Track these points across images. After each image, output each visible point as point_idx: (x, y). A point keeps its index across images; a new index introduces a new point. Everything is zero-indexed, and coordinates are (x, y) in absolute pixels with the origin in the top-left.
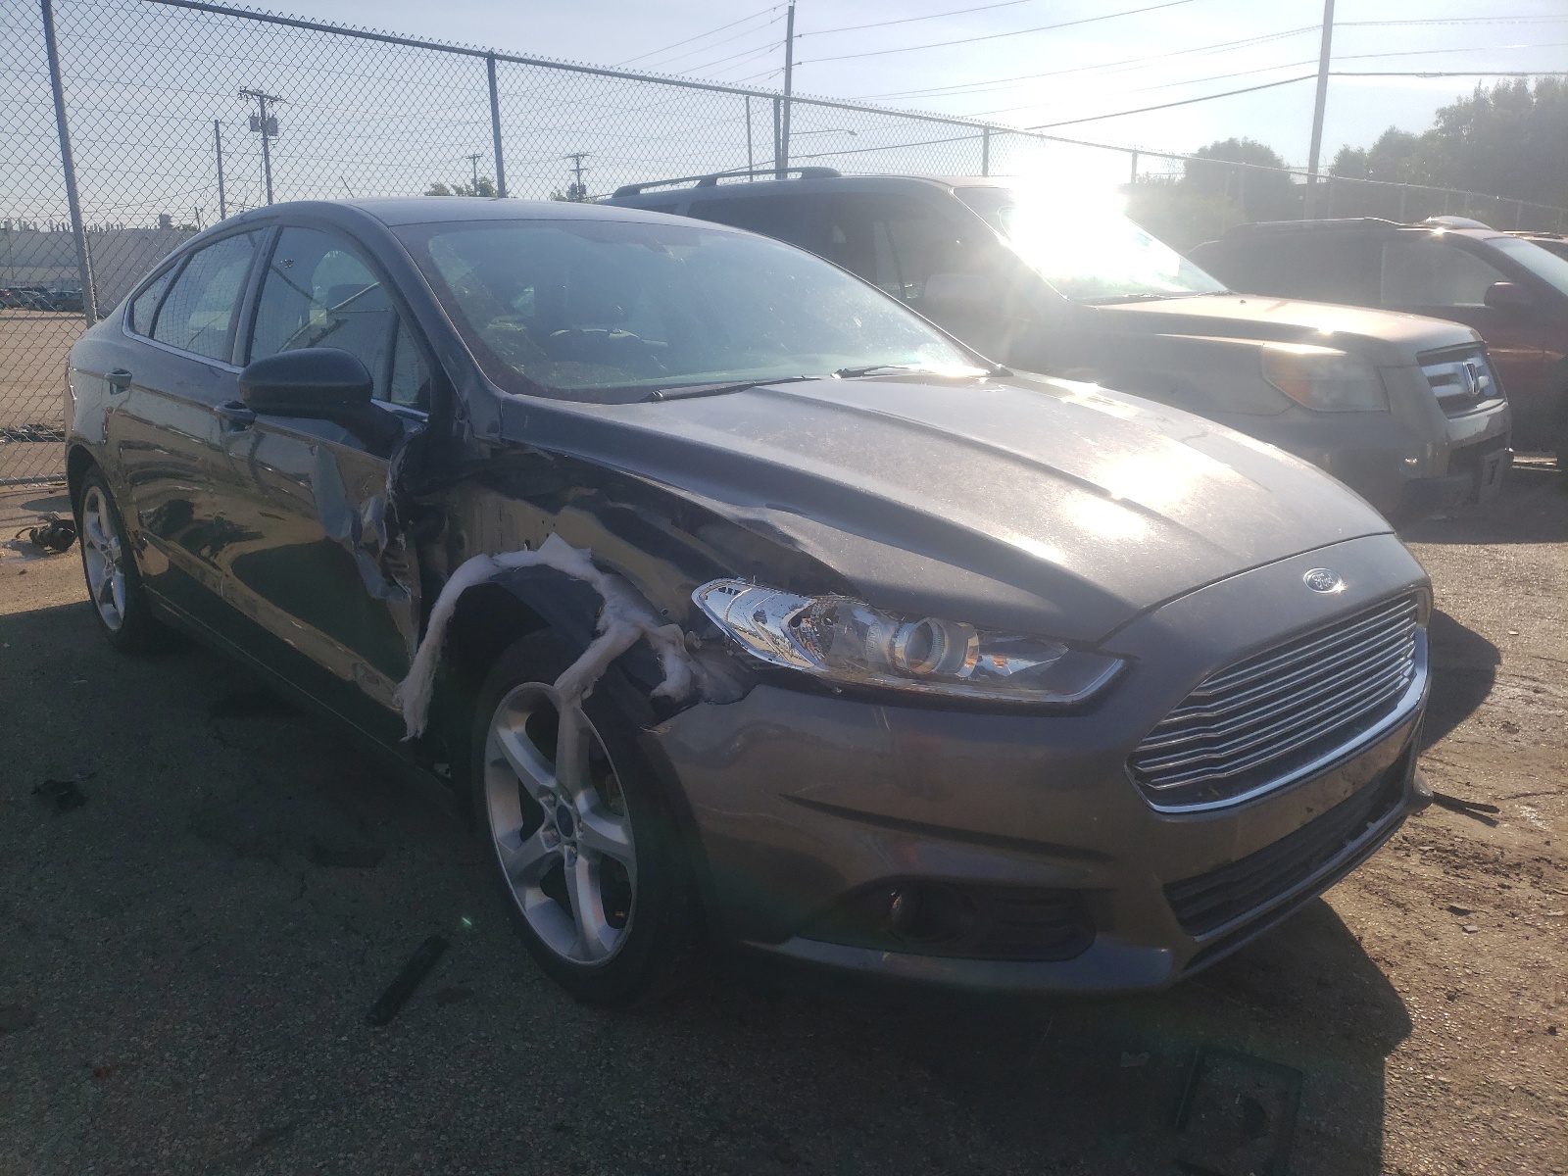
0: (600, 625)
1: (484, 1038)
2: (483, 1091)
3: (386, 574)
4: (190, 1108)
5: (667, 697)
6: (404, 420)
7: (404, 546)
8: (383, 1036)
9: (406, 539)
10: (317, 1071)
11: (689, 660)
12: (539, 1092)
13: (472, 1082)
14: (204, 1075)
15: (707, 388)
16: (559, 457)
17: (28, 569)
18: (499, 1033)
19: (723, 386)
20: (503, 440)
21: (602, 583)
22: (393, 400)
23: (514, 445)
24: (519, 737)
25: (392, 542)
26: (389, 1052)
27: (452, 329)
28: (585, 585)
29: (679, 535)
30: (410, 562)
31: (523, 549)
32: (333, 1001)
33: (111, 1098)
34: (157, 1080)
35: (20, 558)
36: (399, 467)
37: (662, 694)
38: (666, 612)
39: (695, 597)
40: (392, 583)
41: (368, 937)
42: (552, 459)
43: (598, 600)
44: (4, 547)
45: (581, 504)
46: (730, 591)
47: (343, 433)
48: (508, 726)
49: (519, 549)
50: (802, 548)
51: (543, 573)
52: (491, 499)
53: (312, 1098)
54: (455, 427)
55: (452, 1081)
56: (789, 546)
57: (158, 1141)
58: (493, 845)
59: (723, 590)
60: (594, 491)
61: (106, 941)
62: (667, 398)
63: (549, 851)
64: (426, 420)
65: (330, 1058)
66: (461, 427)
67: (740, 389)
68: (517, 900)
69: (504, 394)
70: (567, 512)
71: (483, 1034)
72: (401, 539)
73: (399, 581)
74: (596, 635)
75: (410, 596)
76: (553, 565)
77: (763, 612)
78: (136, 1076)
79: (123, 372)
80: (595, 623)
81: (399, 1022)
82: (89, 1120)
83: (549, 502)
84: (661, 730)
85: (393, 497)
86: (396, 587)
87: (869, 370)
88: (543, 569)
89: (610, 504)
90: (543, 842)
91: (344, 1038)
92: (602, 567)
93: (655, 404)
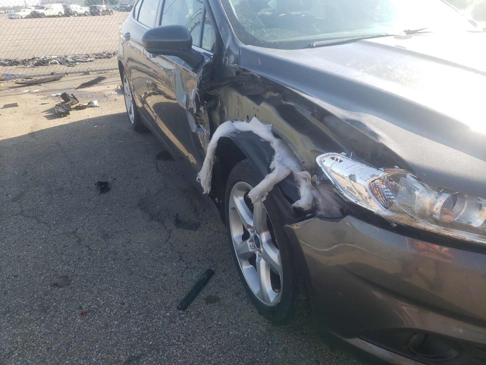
0: (271, 166)
1: (220, 325)
2: (215, 354)
3: (197, 123)
4: (108, 338)
5: (300, 208)
6: (205, 56)
7: (203, 112)
8: (182, 316)
9: (204, 109)
10: (155, 329)
11: (313, 189)
12: (237, 360)
13: (211, 349)
14: (116, 322)
15: (338, 41)
16: (262, 77)
17: (117, 99)
18: (226, 324)
19: (345, 40)
20: (240, 68)
21: (275, 143)
22: (203, 47)
23: (244, 70)
24: (241, 201)
25: (198, 110)
26: (183, 325)
27: (225, 14)
28: (267, 144)
29: (315, 121)
30: (205, 118)
31: (244, 121)
32: (168, 294)
33: (84, 326)
34: (100, 321)
35: (116, 94)
36: (200, 78)
37: (298, 206)
38: (304, 162)
39: (318, 159)
40: (199, 127)
41: (187, 264)
42: (259, 77)
43: (272, 152)
44: (113, 91)
45: (270, 101)
46: (337, 160)
47: (183, 62)
48: (237, 197)
49: (243, 121)
50: (381, 141)
51: (250, 135)
52: (235, 94)
53: (150, 343)
54: (223, 60)
55: (204, 346)
56: (373, 138)
57: (93, 352)
58: (232, 240)
59: (333, 158)
60: (278, 94)
61: (101, 251)
62: (317, 46)
63: (251, 250)
64: (212, 57)
65: (161, 323)
66: (226, 60)
67: (354, 41)
68: (240, 265)
69: (242, 45)
70: (263, 105)
71: (220, 323)
72: (202, 109)
73: (201, 126)
74: (270, 171)
75: (205, 133)
76: (255, 132)
77: (354, 176)
78: (94, 318)
79: (129, 33)
80: (270, 164)
81: (190, 310)
82: (74, 336)
83: (257, 99)
84: (295, 227)
85: (198, 91)
86: (200, 128)
87: (421, 30)
88: (250, 133)
89: (283, 102)
90: (249, 247)
91: (168, 314)
92: (276, 135)
93: (311, 49)
